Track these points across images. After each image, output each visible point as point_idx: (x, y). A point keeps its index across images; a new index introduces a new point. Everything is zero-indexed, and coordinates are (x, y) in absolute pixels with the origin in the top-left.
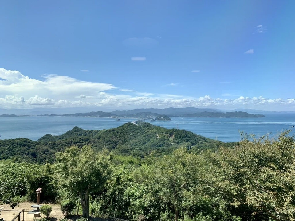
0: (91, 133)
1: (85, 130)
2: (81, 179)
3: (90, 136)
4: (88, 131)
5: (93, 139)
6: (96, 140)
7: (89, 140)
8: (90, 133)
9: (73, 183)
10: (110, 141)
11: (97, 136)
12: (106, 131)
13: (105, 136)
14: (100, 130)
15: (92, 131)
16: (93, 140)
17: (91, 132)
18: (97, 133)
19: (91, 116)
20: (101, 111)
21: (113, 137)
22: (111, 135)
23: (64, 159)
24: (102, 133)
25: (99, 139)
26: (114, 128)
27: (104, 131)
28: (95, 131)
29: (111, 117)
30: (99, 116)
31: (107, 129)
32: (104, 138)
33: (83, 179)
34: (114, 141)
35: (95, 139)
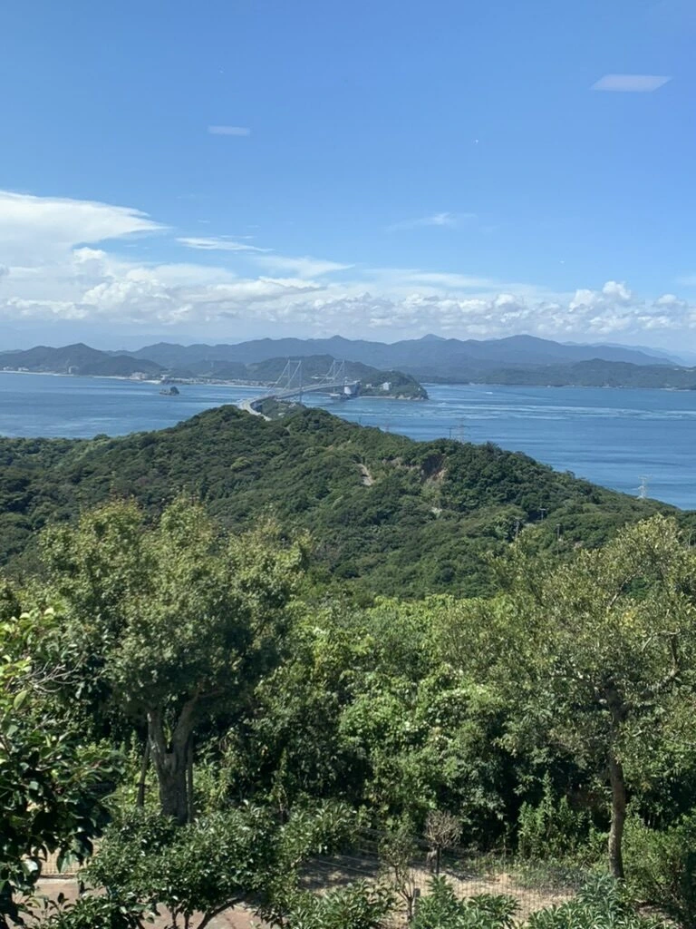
0: (36, 451)
1: (6, 439)
3: (32, 467)
4: (20, 441)
5: (48, 479)
6: (66, 487)
7: (28, 488)
8: (30, 452)
11: (70, 468)
12: (111, 446)
13: (106, 469)
14: (80, 441)
15: (40, 441)
16: (48, 485)
17: (36, 446)
18: (63, 451)
19: (30, 368)
20: (80, 346)
21: (146, 474)
22: (140, 462)
24: (91, 452)
25: (76, 481)
26: (149, 431)
27: (102, 443)
28: (53, 444)
29: (136, 377)
30: (73, 371)
31: (114, 436)
32: (101, 477)
34: (151, 496)
35: (58, 482)
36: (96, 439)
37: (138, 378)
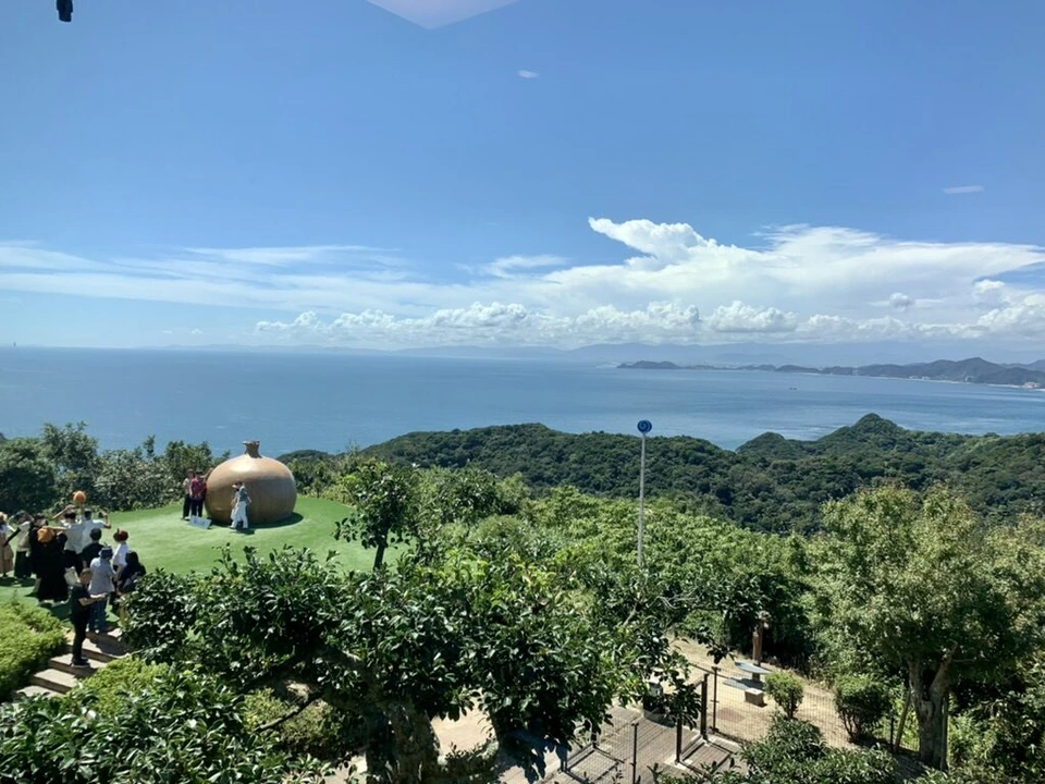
0: (932, 442)
1: (908, 431)
2: (920, 615)
3: (927, 455)
4: (919, 434)
5: (939, 465)
6: (955, 473)
7: (922, 471)
8: (927, 443)
9: (891, 626)
10: (1018, 485)
11: (960, 459)
12: (1000, 443)
13: (992, 462)
14: (971, 437)
15: (936, 435)
16: (940, 470)
17: (932, 439)
18: (956, 444)
19: (932, 376)
20: (977, 360)
21: (1031, 469)
22: (1026, 459)
23: (856, 528)
24: (981, 447)
25: (964, 469)
26: (1038, 433)
27: (991, 440)
28: (947, 438)
29: (1028, 386)
30: (970, 380)
31: (1003, 435)
32: (988, 469)
33: (928, 616)
34: (1035, 489)
35: (948, 469)
36: (986, 436)
37: (1030, 387)
